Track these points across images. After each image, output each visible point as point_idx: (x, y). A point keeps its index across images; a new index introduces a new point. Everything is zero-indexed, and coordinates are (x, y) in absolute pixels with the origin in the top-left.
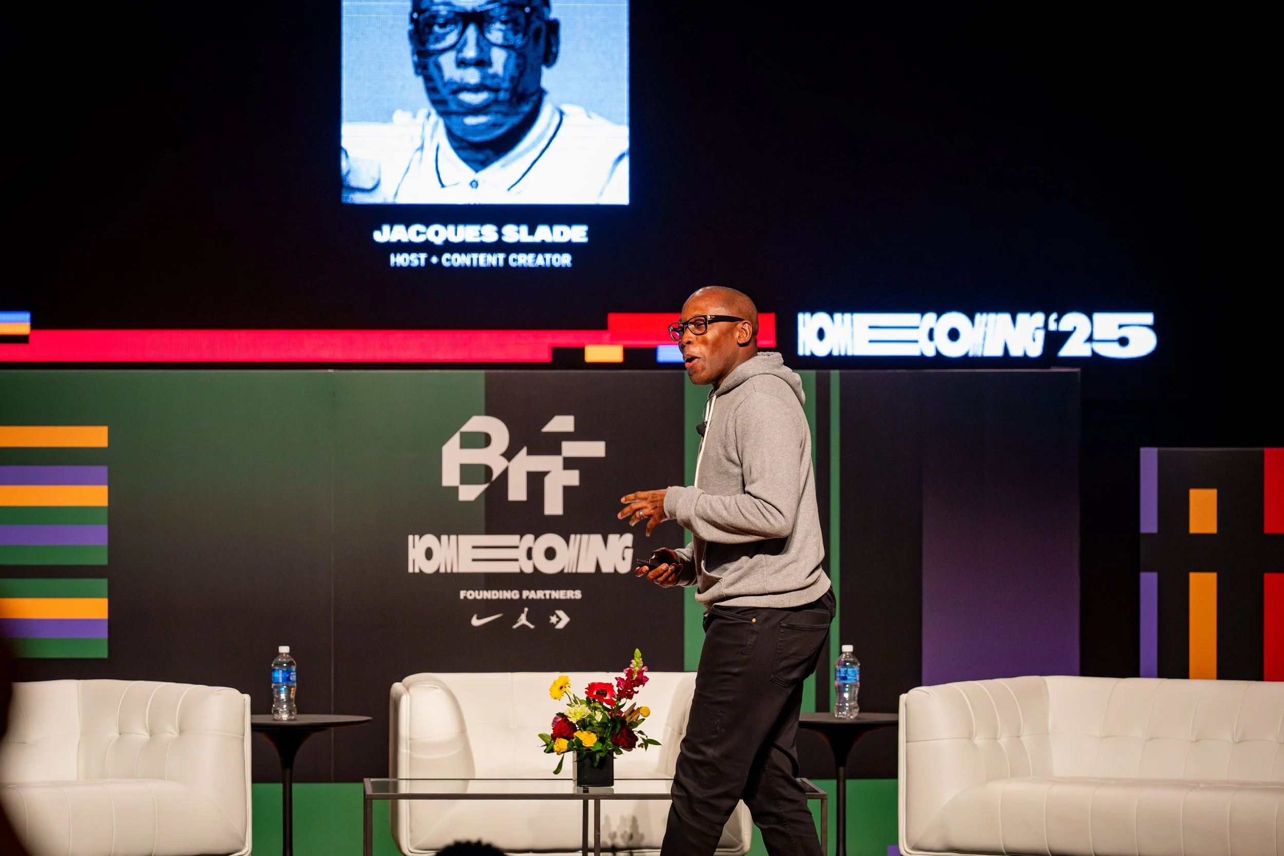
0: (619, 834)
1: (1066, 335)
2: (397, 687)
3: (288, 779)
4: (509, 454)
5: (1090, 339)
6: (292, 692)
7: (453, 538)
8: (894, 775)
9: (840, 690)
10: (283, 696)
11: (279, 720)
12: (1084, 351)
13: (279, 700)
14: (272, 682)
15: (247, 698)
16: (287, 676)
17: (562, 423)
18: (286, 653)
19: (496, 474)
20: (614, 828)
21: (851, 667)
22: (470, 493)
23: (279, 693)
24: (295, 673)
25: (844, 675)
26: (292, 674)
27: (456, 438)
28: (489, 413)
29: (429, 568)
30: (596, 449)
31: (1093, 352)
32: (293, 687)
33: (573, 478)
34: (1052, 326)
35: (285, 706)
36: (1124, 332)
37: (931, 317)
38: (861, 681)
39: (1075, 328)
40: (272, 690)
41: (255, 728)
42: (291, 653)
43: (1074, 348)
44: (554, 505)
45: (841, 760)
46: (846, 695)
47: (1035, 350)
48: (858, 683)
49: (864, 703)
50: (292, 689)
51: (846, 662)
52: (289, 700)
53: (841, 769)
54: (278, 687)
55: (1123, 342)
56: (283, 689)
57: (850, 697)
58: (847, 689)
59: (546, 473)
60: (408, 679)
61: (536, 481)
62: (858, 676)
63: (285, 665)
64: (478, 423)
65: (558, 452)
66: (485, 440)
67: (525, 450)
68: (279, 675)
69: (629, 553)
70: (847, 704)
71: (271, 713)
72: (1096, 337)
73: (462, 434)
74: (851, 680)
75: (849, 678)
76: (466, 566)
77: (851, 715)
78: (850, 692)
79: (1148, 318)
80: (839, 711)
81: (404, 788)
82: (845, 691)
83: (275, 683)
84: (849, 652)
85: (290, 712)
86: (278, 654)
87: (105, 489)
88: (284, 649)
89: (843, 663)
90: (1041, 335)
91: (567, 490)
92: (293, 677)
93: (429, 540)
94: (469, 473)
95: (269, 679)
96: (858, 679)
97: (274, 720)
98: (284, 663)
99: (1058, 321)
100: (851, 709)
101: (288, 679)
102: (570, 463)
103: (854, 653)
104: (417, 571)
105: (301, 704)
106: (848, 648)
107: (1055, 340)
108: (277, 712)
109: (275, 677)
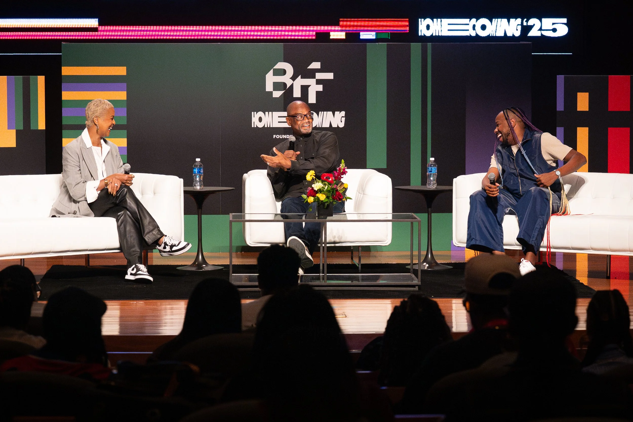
0: (337, 236)
1: (531, 27)
2: (245, 175)
3: (200, 214)
4: (294, 78)
5: (541, 29)
6: (201, 177)
7: (270, 113)
8: (451, 211)
9: (430, 176)
10: (198, 179)
11: (196, 189)
12: (538, 34)
13: (196, 180)
14: (193, 173)
15: (182, 180)
16: (200, 170)
17: (316, 65)
18: (199, 161)
19: (288, 86)
20: (334, 234)
21: (433, 167)
22: (277, 94)
23: (196, 178)
24: (203, 170)
25: (431, 170)
26: (201, 170)
27: (272, 71)
28: (285, 61)
29: (260, 125)
30: (330, 76)
31: (542, 34)
32: (202, 175)
33: (320, 88)
34: (525, 24)
35: (198, 183)
36: (555, 26)
37: (474, 20)
38: (437, 173)
39: (534, 25)
40: (193, 177)
41: (185, 192)
42: (201, 161)
43: (534, 33)
44: (312, 99)
45: (429, 206)
46: (432, 178)
47: (518, 34)
48: (437, 174)
49: (439, 182)
50: (202, 176)
51: (431, 165)
52: (200, 181)
53: (430, 209)
54: (196, 176)
55: (554, 30)
56: (198, 176)
57: (433, 179)
58: (432, 176)
59: (309, 86)
60: (250, 172)
61: (305, 89)
62: (436, 170)
63: (198, 166)
64: (281, 65)
65: (314, 77)
66: (283, 72)
67: (300, 76)
68: (196, 170)
69: (344, 119)
70: (432, 182)
71: (193, 186)
72: (543, 28)
73: (274, 70)
74: (433, 172)
75: (432, 171)
76: (276, 125)
77: (433, 187)
78: (433, 177)
79: (565, 20)
80: (428, 185)
81: (247, 217)
82: (431, 177)
83: (194, 174)
84: (433, 161)
85: (201, 186)
86: (196, 162)
87: (125, 93)
88: (198, 160)
89: (430, 165)
90: (519, 28)
91: (317, 92)
92: (202, 171)
93: (260, 114)
94: (277, 86)
95: (192, 172)
96: (436, 172)
97: (194, 189)
98: (198, 165)
99: (527, 21)
100: (433, 184)
101: (200, 172)
102: (319, 82)
103: (434, 161)
104: (255, 126)
105: (205, 182)
106: (432, 159)
107: (526, 29)
108: (195, 186)
109: (194, 171)
